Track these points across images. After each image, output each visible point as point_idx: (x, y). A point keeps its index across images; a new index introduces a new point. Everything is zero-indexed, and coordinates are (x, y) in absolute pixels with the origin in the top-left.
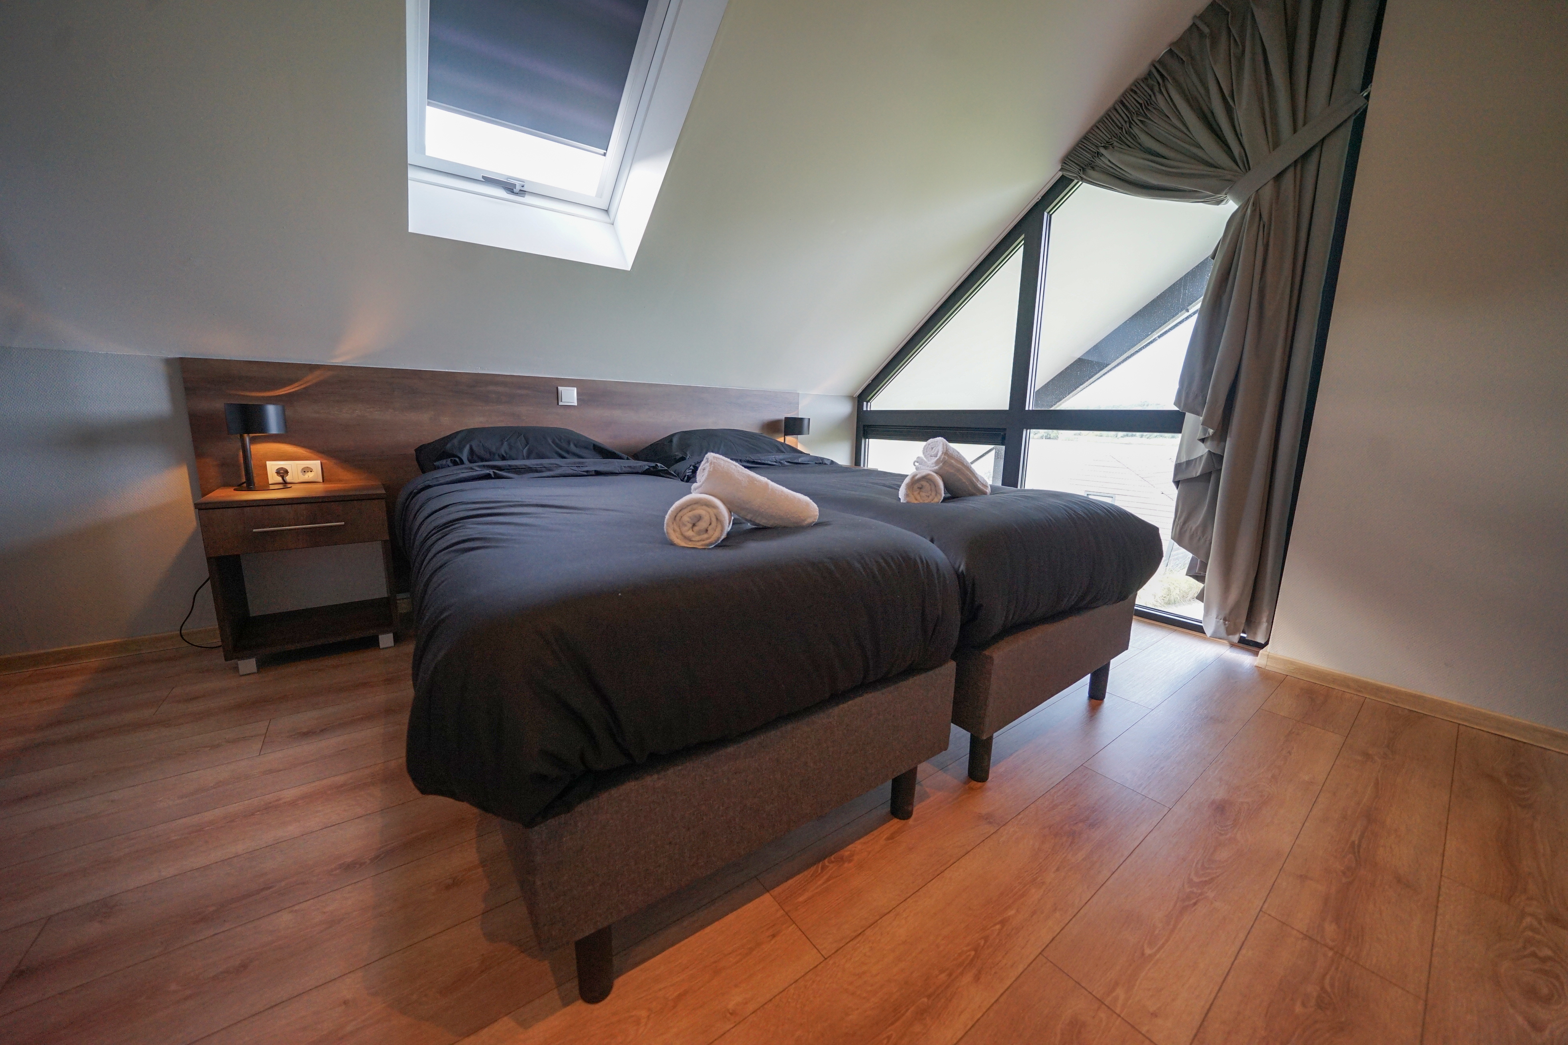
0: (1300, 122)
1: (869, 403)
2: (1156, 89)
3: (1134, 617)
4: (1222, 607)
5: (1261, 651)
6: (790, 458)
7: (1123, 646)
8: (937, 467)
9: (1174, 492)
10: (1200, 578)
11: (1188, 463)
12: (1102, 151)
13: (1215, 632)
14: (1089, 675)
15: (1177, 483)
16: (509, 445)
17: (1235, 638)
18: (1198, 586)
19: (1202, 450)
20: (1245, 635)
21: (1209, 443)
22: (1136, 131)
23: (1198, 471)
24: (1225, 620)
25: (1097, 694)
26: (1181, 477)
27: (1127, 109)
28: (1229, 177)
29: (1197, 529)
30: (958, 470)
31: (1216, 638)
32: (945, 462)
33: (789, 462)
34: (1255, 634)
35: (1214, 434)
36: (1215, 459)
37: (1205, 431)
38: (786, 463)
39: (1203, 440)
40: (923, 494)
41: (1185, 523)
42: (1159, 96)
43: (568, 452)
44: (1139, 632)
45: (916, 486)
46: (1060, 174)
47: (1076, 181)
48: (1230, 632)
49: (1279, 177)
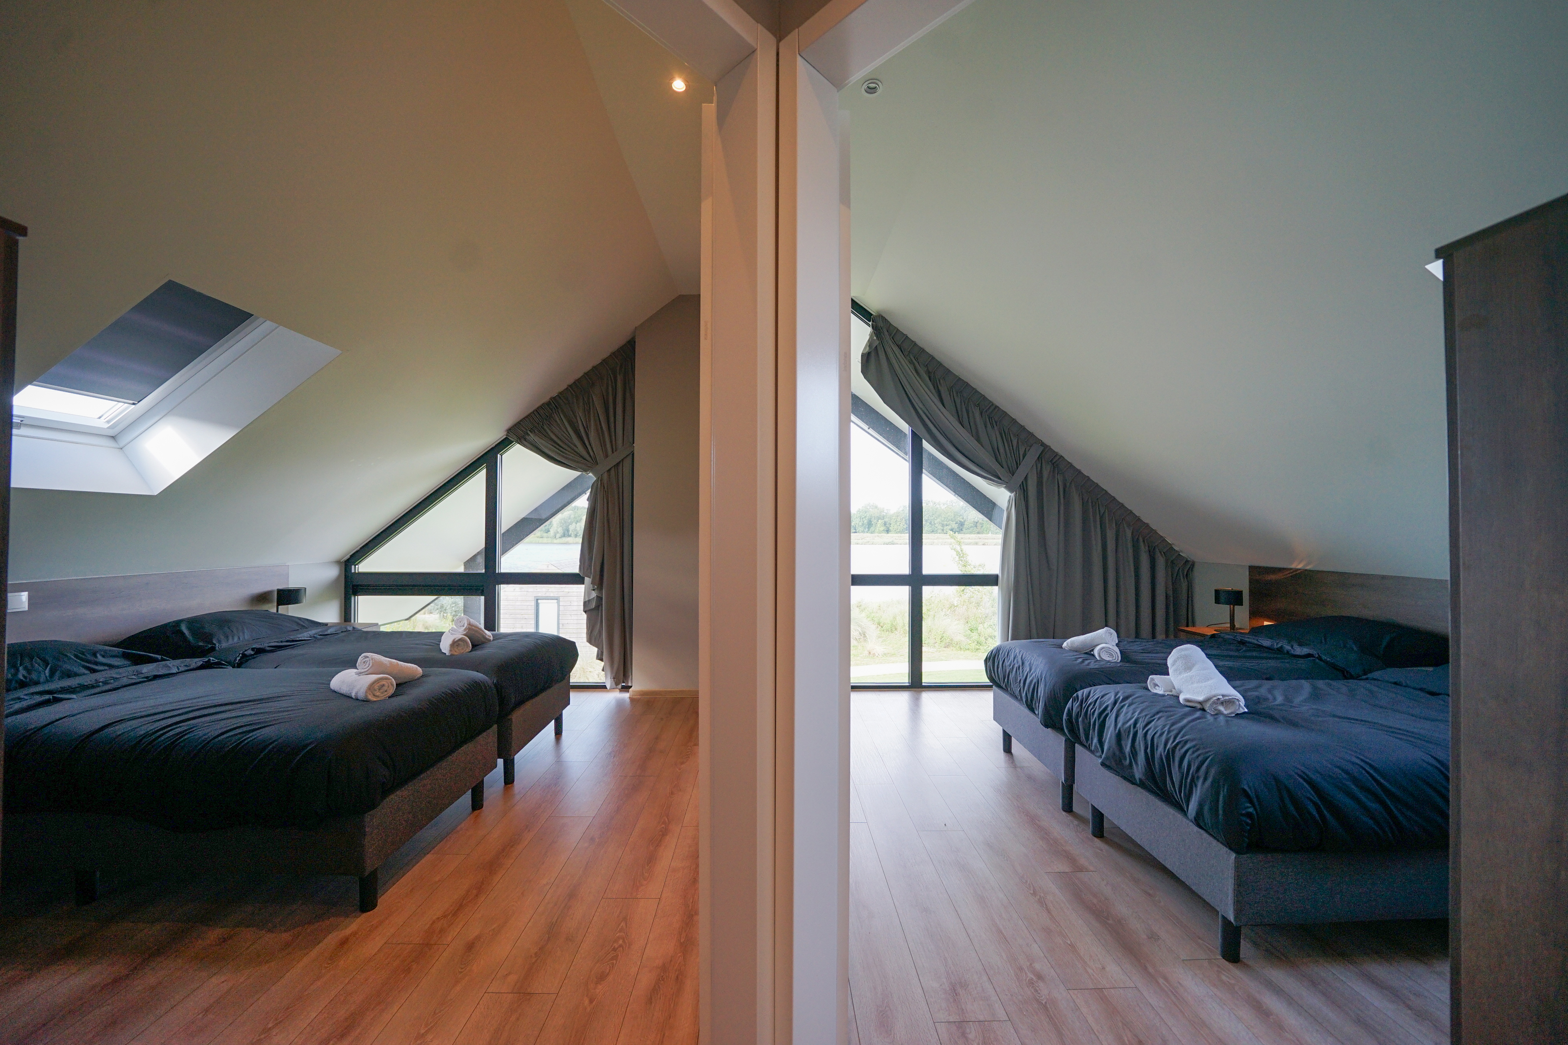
0: (614, 450)
1: (357, 566)
2: (554, 411)
3: (571, 690)
4: (612, 672)
5: (630, 690)
6: (321, 631)
7: (568, 703)
8: (465, 632)
9: (585, 616)
10: (602, 660)
11: (589, 601)
12: (529, 432)
13: (611, 686)
14: (553, 721)
15: (585, 612)
16: (26, 668)
17: (620, 687)
18: (602, 664)
19: (594, 594)
20: (624, 684)
21: (596, 591)
22: (545, 427)
23: (593, 605)
24: (614, 678)
25: (558, 732)
26: (587, 609)
27: (540, 416)
28: (589, 465)
29: (597, 635)
30: (476, 631)
31: (612, 689)
32: (469, 629)
33: (321, 635)
34: (628, 682)
35: (597, 587)
36: (599, 599)
37: (593, 587)
38: (318, 636)
39: (594, 590)
40: (460, 648)
41: (591, 632)
42: (555, 415)
43: (96, 663)
44: (574, 696)
45: (456, 644)
46: (505, 437)
47: (514, 442)
48: (617, 684)
49: (609, 471)
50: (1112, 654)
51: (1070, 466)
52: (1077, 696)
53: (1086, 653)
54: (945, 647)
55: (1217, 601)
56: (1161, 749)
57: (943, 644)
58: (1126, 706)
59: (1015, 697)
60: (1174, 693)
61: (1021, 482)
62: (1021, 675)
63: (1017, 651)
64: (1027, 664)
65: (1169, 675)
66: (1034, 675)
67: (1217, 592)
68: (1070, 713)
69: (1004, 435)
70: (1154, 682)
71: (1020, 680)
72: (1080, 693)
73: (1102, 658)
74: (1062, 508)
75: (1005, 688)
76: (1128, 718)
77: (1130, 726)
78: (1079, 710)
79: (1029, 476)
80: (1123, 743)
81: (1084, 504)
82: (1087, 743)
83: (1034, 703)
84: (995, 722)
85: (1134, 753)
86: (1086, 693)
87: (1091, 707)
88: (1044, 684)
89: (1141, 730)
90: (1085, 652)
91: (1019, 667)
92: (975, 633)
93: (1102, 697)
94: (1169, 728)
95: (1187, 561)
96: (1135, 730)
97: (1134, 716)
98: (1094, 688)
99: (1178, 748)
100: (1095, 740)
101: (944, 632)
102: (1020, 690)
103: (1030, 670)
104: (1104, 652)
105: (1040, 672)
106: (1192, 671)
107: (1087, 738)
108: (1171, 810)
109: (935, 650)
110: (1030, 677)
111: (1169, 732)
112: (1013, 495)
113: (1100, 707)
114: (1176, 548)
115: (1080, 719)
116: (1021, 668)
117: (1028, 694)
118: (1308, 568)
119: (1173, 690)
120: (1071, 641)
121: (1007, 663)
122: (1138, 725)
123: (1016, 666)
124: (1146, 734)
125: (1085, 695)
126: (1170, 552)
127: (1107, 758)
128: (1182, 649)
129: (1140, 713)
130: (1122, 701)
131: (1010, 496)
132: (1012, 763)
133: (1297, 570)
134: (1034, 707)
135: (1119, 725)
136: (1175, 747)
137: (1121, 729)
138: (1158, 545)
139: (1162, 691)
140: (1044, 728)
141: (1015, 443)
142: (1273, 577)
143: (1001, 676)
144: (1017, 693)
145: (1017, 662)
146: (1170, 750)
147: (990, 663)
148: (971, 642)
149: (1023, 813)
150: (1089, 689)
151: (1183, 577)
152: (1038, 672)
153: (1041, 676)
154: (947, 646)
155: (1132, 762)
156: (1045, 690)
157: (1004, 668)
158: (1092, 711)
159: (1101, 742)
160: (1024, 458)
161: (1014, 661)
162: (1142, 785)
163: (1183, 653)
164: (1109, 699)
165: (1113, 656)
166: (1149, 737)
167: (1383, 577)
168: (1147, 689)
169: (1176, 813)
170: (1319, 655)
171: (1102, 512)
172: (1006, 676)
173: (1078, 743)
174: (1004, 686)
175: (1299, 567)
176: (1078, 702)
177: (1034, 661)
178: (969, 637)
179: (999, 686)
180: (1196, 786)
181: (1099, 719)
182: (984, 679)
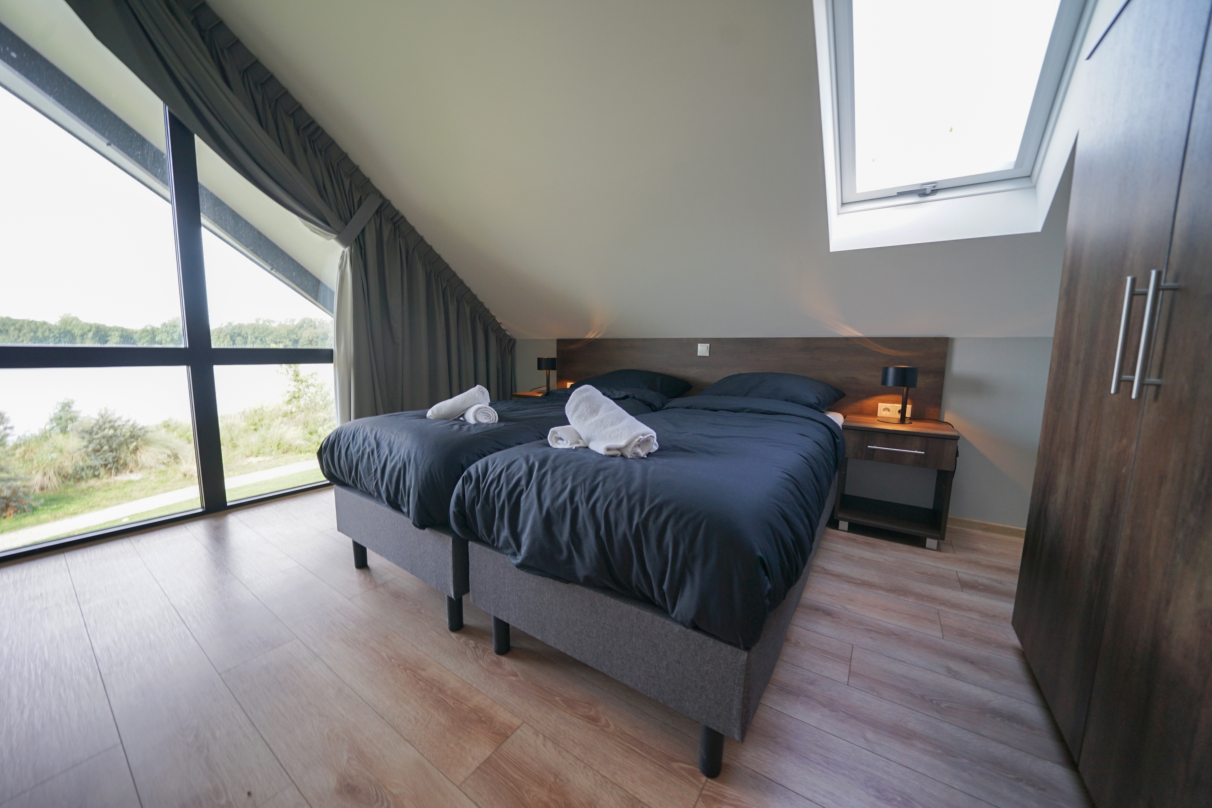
50: (489, 414)
51: (412, 230)
52: (469, 474)
53: (455, 420)
54: (283, 453)
55: (539, 368)
56: (623, 527)
57: (281, 451)
58: (549, 473)
59: (368, 494)
60: (581, 444)
61: (356, 236)
62: (377, 461)
63: (368, 430)
64: (384, 445)
65: (568, 424)
66: (397, 458)
67: (540, 360)
68: (460, 500)
69: (331, 171)
70: (556, 435)
71: (376, 470)
72: (472, 469)
73: (478, 421)
74: (405, 275)
75: (352, 485)
76: (559, 490)
77: (565, 502)
78: (475, 494)
79: (367, 229)
80: (555, 529)
81: (428, 276)
82: (489, 538)
83: (400, 497)
84: (340, 534)
85: (576, 538)
86: (482, 468)
87: (494, 485)
88: (414, 468)
89: (585, 504)
90: (454, 418)
91: (373, 452)
92: (315, 436)
93: (508, 467)
94: (627, 492)
95: (511, 339)
96: (574, 505)
97: (567, 486)
98: (490, 458)
99: (651, 519)
100: (505, 533)
101: (281, 439)
102: (377, 484)
103: (391, 452)
104: (481, 414)
105: (407, 451)
106: (599, 414)
107: (489, 531)
108: (633, 608)
109: (272, 457)
110: (391, 461)
111: (630, 498)
112: (347, 250)
113: (508, 484)
114: (503, 327)
115: (478, 507)
116: (375, 452)
117: (390, 487)
118: (597, 337)
119: (580, 441)
120: (437, 408)
121: (353, 450)
122: (577, 498)
123: (368, 450)
124: (593, 509)
125: (482, 471)
126: (498, 329)
127: (530, 555)
128: (582, 391)
129: (574, 479)
130: (541, 467)
131: (343, 252)
132: (370, 581)
133: (591, 339)
134: (400, 502)
135: (547, 504)
136: (647, 519)
137: (552, 511)
138: (490, 323)
139: (568, 444)
140: (418, 530)
141: (347, 183)
142: (573, 347)
143: (345, 469)
144: (372, 488)
145: (369, 445)
146: (640, 526)
147: (326, 455)
148: (310, 444)
149: (399, 665)
150: (483, 460)
151: (508, 352)
152: (403, 452)
153: (409, 456)
154: (285, 452)
155: (573, 557)
156: (416, 476)
157: (349, 457)
158: (496, 492)
159: (516, 536)
160: (359, 207)
161: (363, 444)
162: (589, 583)
163: (584, 395)
164: (520, 469)
165: (490, 417)
166: (600, 513)
167: (644, 340)
168: (548, 445)
169: (641, 611)
170: (633, 395)
171: (444, 286)
172: (353, 468)
173: (472, 540)
174: (350, 483)
175: (591, 337)
176: (471, 483)
177: (395, 438)
178: (309, 440)
179: (342, 484)
180: (692, 573)
181: (509, 503)
182: (320, 478)
